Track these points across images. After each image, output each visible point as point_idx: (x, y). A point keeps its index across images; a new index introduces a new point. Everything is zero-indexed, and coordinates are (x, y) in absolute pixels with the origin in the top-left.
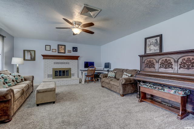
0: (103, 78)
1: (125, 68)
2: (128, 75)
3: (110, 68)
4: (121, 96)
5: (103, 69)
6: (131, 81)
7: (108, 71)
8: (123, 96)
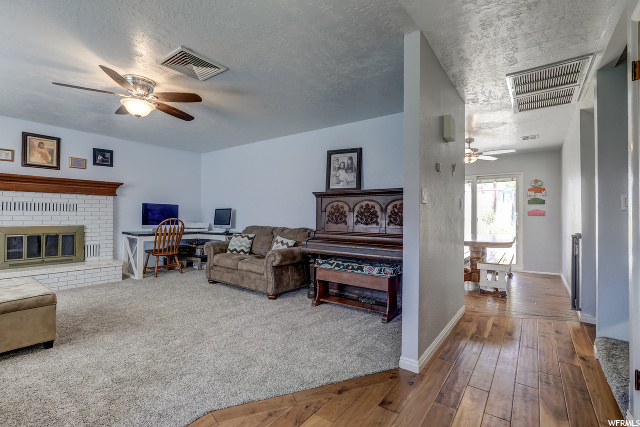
2: (287, 244)
4: (270, 298)
5: (210, 229)
6: (294, 258)
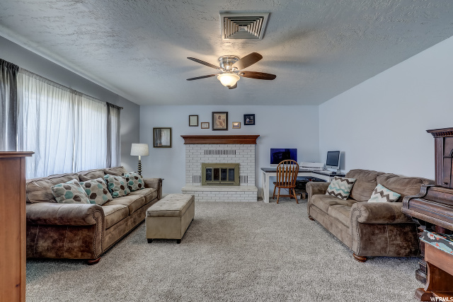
0: (314, 194)
1: (387, 170)
2: (388, 196)
3: (342, 167)
4: (356, 258)
7: (333, 175)
8: (364, 261)
